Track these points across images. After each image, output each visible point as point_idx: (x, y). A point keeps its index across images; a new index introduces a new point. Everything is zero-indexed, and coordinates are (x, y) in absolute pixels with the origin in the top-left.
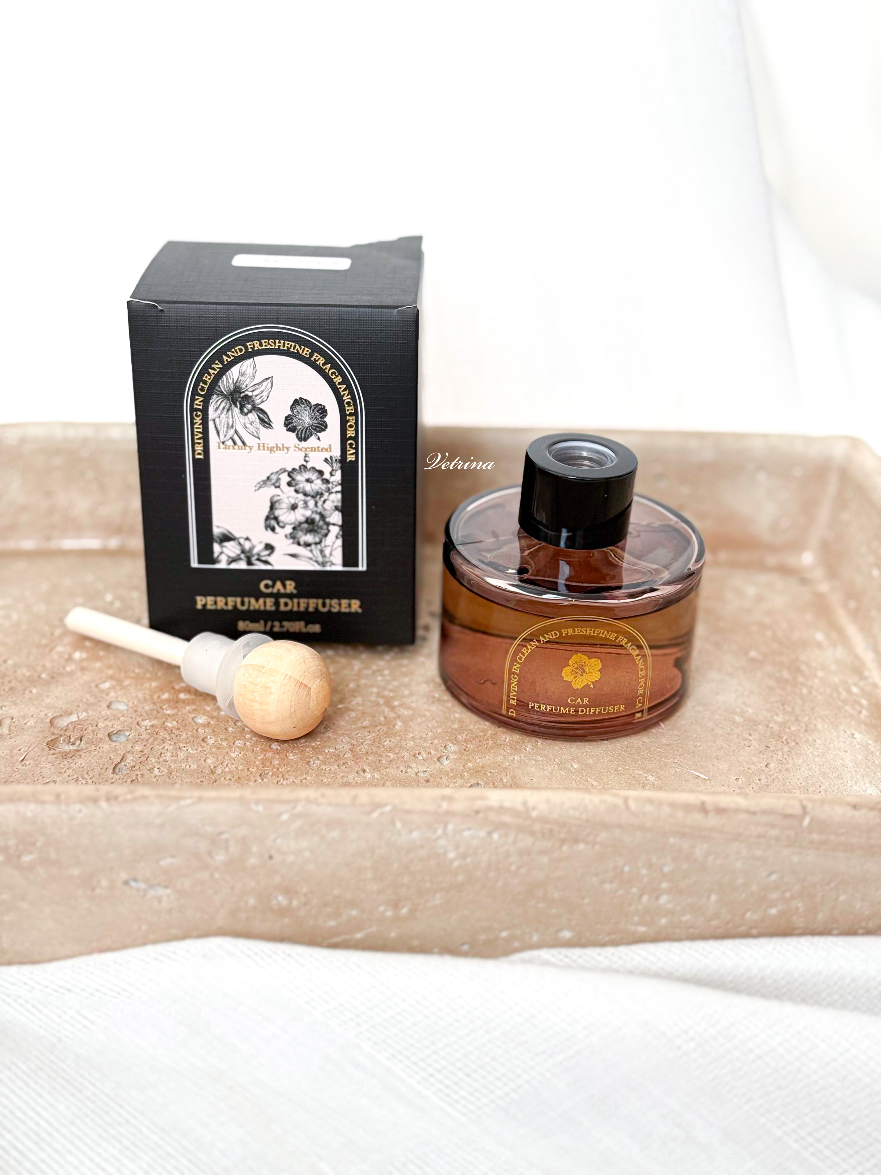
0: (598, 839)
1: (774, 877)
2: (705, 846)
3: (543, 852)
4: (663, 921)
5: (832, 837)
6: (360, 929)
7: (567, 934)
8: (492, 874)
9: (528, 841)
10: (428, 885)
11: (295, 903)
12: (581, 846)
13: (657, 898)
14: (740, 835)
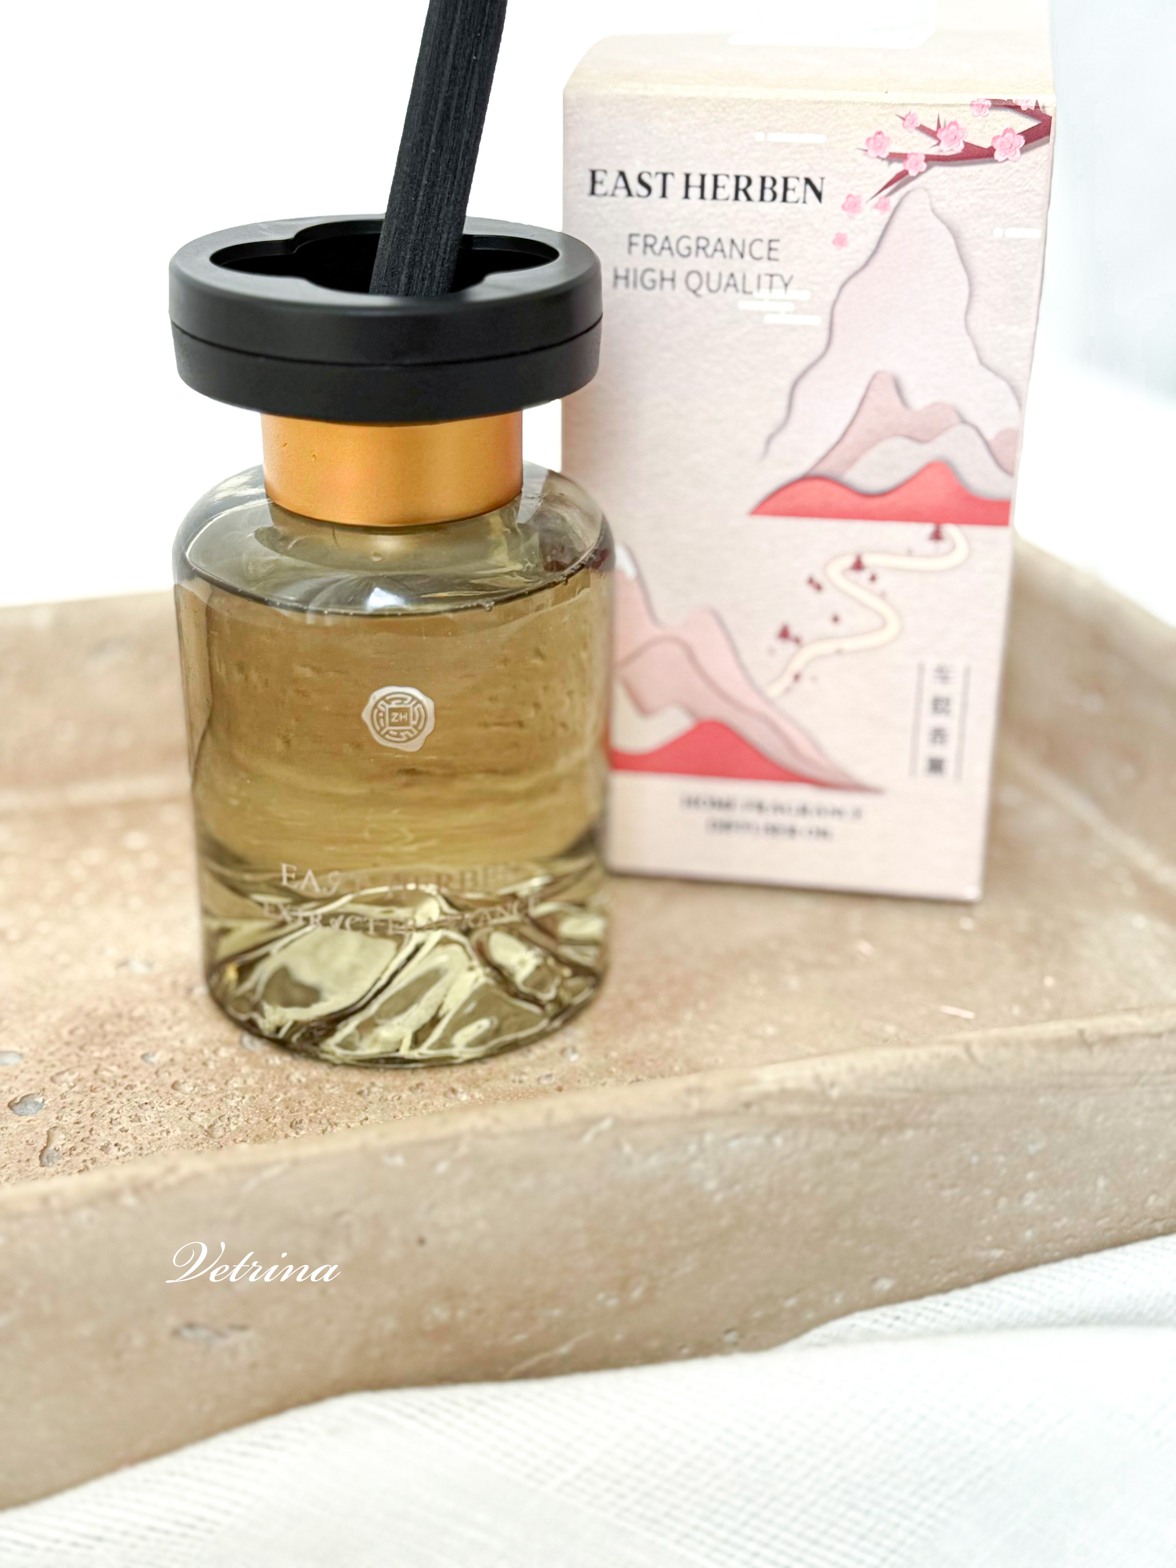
0: (935, 1118)
2: (1092, 1100)
3: (851, 1155)
4: (1028, 1234)
6: (565, 1338)
7: (885, 1284)
8: (773, 1206)
9: (826, 1140)
10: (674, 1242)
11: (461, 1314)
12: (909, 1134)
13: (1021, 1197)
14: (1140, 1074)
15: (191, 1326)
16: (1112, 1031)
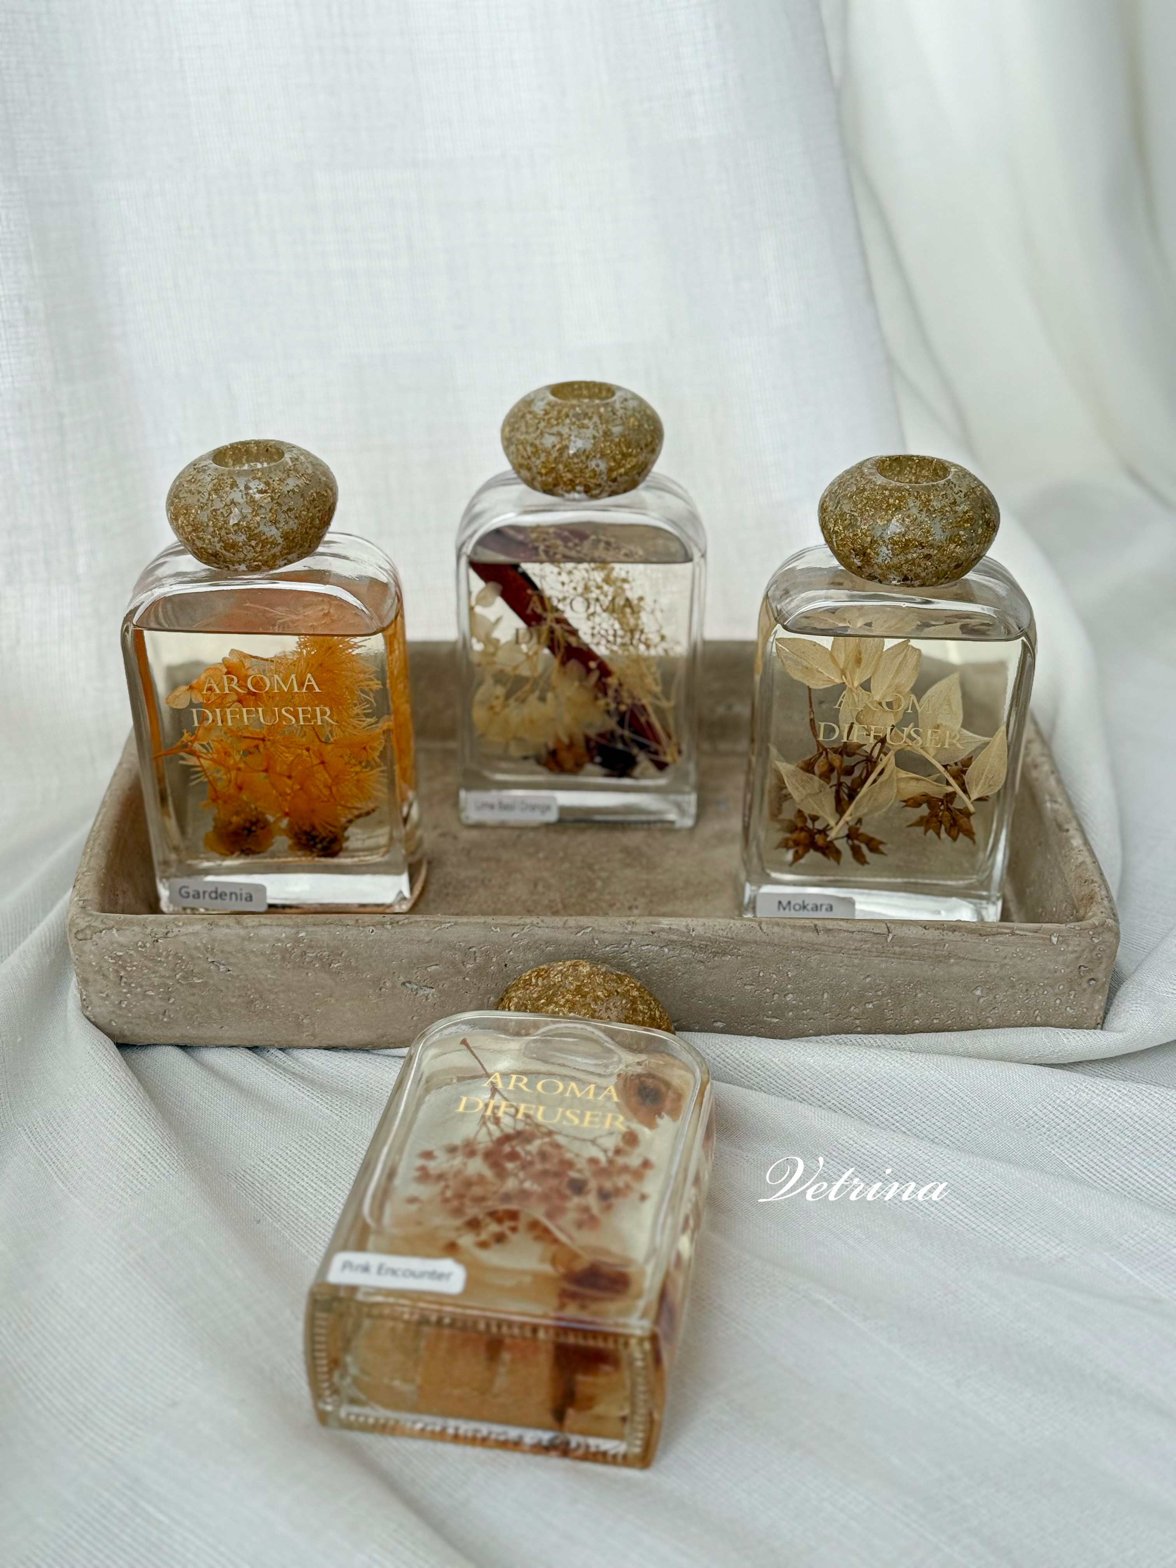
0: (740, 952)
1: (868, 980)
2: (817, 957)
3: (701, 962)
5: (909, 949)
8: (664, 979)
9: (690, 953)
12: (729, 957)
14: (842, 948)
15: (410, 983)
16: (830, 927)
